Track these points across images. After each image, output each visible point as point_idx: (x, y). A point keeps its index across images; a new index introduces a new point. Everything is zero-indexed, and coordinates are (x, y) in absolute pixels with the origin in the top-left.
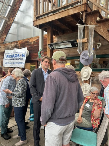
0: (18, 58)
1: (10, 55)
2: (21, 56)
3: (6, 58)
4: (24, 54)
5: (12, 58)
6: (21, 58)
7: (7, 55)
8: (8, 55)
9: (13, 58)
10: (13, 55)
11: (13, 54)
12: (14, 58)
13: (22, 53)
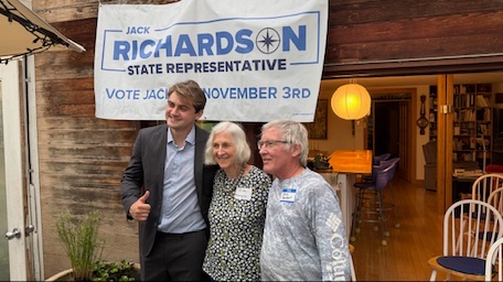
0: (233, 56)
1: (150, 42)
2: (268, 41)
3: (109, 62)
4: (303, 29)
5: (174, 60)
6: (271, 58)
7: (117, 44)
8: (123, 37)
9: (184, 58)
10: (184, 38)
11: (185, 30)
12: (193, 60)
13: (279, 24)
